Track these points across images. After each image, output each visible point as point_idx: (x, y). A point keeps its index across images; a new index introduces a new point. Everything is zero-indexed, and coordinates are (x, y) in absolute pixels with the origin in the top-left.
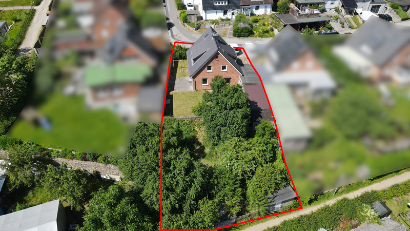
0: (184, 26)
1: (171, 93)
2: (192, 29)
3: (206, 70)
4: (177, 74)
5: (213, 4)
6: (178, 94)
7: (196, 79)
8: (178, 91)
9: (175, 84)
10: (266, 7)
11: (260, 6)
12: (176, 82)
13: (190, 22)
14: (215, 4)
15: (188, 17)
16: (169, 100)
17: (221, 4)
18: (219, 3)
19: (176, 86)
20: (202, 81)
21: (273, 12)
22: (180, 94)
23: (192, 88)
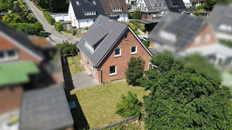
0: (61, 33)
1: (72, 92)
2: (69, 35)
3: (114, 55)
4: (70, 70)
5: (84, 14)
6: (82, 92)
7: (103, 68)
8: (80, 88)
9: (72, 81)
10: (124, 16)
11: (121, 15)
12: (73, 78)
13: (66, 30)
14: (86, 15)
15: (64, 26)
16: (74, 103)
17: (90, 14)
18: (89, 14)
19: (74, 83)
20: (109, 70)
21: (130, 20)
22: (85, 91)
23: (96, 81)
